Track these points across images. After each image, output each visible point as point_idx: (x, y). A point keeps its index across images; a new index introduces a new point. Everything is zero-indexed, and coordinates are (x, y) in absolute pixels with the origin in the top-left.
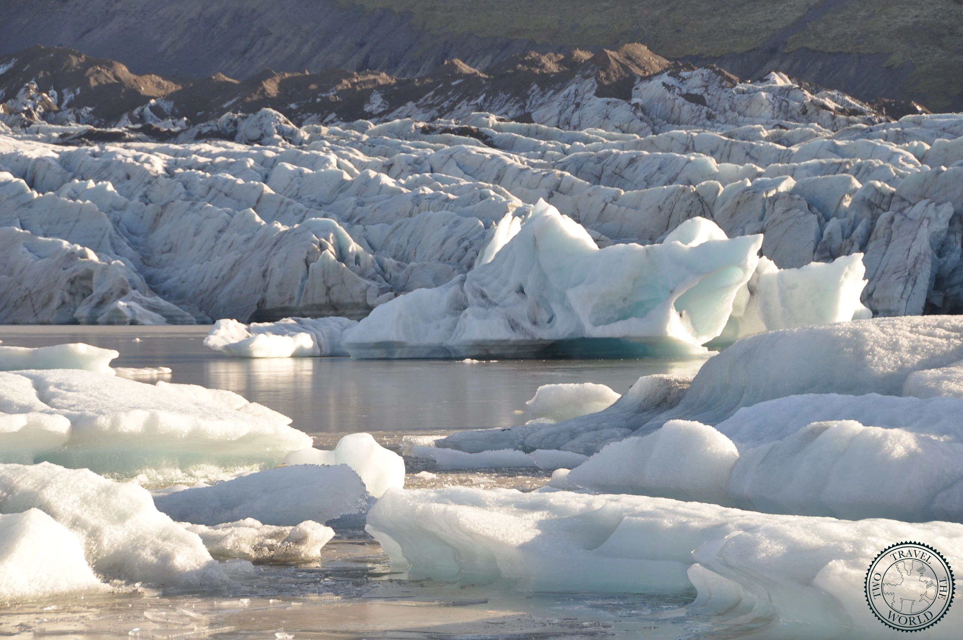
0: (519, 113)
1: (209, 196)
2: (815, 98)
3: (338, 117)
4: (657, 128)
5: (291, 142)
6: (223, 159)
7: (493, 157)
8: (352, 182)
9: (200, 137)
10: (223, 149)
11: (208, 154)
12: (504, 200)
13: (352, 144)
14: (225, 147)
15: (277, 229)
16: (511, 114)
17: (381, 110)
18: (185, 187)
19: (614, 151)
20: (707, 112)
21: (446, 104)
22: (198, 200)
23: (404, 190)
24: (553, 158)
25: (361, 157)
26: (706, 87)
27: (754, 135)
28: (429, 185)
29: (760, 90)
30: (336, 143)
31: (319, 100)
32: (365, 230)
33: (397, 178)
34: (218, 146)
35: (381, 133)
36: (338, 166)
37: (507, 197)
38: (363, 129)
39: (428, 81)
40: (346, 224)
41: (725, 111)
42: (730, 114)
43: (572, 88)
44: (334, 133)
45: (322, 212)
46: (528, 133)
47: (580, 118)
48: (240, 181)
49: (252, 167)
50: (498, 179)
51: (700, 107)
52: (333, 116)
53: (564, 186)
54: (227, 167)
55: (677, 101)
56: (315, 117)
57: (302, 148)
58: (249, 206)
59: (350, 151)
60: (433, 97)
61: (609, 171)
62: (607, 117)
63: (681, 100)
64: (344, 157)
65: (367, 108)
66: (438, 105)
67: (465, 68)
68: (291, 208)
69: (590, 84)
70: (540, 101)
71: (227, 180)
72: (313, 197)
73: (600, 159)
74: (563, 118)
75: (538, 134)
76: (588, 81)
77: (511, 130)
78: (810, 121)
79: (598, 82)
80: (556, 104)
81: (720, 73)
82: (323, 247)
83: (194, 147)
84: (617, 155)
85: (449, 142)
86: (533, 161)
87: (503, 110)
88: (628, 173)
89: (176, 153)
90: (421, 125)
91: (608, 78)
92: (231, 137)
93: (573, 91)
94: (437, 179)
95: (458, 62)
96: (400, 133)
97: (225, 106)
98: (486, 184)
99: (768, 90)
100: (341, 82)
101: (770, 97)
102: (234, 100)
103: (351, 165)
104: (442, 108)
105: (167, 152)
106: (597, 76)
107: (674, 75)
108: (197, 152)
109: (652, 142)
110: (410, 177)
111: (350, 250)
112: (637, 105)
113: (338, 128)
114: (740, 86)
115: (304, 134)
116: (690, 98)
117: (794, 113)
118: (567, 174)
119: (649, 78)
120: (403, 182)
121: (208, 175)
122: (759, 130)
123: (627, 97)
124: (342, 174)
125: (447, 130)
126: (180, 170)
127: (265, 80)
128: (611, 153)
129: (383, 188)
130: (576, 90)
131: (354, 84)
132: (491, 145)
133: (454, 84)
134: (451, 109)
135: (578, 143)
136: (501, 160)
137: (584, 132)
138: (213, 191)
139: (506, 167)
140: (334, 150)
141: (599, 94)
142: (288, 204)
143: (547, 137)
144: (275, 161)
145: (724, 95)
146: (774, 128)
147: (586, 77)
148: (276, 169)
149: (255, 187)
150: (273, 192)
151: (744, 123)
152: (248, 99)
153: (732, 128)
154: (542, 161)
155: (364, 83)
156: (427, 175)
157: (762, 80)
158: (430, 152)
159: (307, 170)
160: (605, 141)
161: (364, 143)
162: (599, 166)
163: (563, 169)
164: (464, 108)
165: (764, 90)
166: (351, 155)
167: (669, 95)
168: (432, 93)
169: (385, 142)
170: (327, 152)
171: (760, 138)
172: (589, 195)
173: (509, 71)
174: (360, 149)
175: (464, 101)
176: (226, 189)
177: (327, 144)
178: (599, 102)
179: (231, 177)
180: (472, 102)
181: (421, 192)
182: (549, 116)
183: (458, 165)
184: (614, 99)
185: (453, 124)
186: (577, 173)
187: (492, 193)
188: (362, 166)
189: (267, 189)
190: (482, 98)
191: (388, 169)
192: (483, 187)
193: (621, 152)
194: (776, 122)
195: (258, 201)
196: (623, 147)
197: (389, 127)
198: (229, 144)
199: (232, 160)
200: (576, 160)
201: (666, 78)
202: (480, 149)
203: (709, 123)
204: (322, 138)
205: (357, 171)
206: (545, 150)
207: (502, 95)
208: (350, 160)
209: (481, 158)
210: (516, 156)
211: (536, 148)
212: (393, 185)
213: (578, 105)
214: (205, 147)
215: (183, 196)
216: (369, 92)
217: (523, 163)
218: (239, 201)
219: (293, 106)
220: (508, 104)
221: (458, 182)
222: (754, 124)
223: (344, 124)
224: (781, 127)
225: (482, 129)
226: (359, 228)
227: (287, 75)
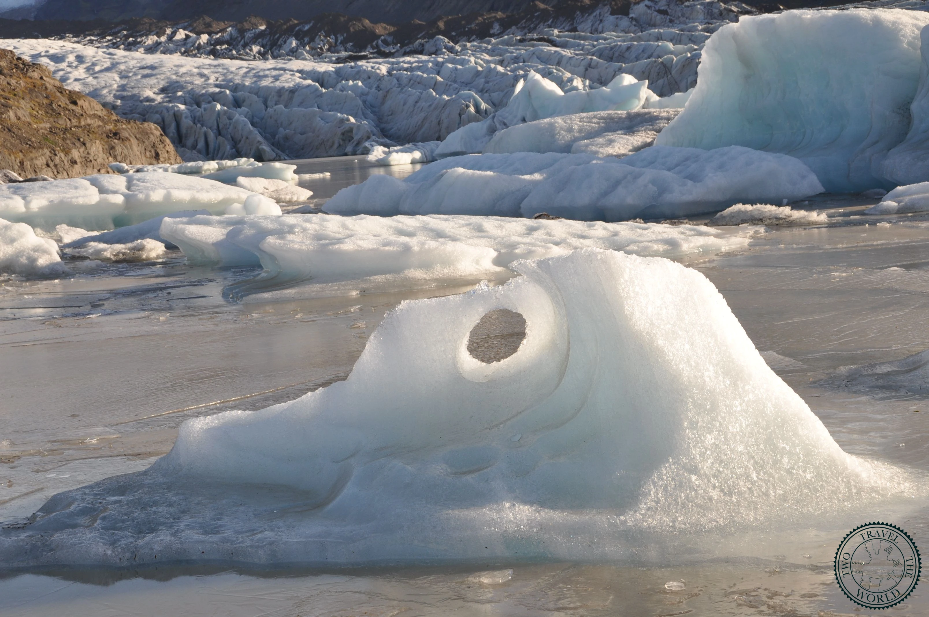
0: (570, 27)
1: (410, 84)
2: (726, 6)
3: (477, 37)
4: (643, 29)
5: (451, 53)
6: (417, 64)
7: (556, 52)
8: (482, 71)
9: (405, 54)
10: (417, 59)
11: (409, 63)
12: (561, 74)
13: (483, 51)
14: (418, 58)
15: (444, 99)
16: (566, 28)
17: (499, 32)
18: (398, 80)
19: (619, 43)
20: (670, 19)
21: (532, 26)
22: (404, 87)
23: (509, 73)
24: (588, 50)
25: (487, 57)
26: (668, 5)
27: (694, 29)
28: (522, 69)
29: (697, 5)
30: (475, 51)
31: (467, 29)
32: (490, 96)
33: (505, 68)
34: (414, 58)
35: (498, 44)
36: (476, 63)
37: (563, 73)
38: (489, 43)
39: (522, 14)
40: (480, 94)
41: (679, 17)
42: (682, 19)
43: (598, 12)
44: (474, 46)
45: (468, 88)
46: (574, 38)
47: (603, 28)
48: (425, 75)
49: (431, 68)
50: (559, 64)
51: (666, 16)
52: (474, 37)
53: (593, 64)
54: (418, 68)
55: (653, 14)
56: (465, 38)
57: (457, 56)
58: (430, 88)
59: (482, 55)
60: (525, 22)
61: (616, 54)
62: (617, 26)
63: (655, 13)
64: (478, 58)
65: (492, 32)
66: (528, 26)
67: (542, 6)
68: (451, 87)
69: (607, 9)
70: (581, 20)
71: (418, 75)
72: (462, 80)
73: (612, 48)
74: (594, 28)
75: (580, 38)
76: (606, 7)
77: (566, 36)
78: (724, 19)
79: (611, 7)
80: (589, 21)
82: (468, 106)
83: (402, 59)
84: (621, 45)
85: (533, 46)
86: (577, 52)
87: (562, 27)
88: (627, 55)
89: (393, 63)
90: (518, 38)
91: (616, 4)
92: (421, 53)
93: (598, 13)
94: (526, 66)
95: (538, 3)
96: (508, 43)
97: (419, 36)
98: (551, 67)
100: (477, 19)
101: (702, 8)
102: (423, 33)
103: (482, 62)
104: (530, 28)
105: (388, 63)
106: (611, 4)
108: (404, 62)
109: (639, 37)
110: (512, 66)
111: (482, 107)
112: (632, 18)
113: (475, 43)
115: (458, 48)
116: (660, 12)
117: (716, 15)
118: (595, 58)
120: (508, 69)
121: (409, 73)
122: (697, 26)
123: (627, 14)
124: (477, 67)
125: (532, 40)
126: (395, 72)
127: (439, 21)
128: (617, 45)
129: (498, 73)
130: (600, 13)
131: (484, 19)
132: (555, 45)
133: (536, 15)
134: (535, 28)
135: (601, 41)
136: (560, 53)
137: (604, 35)
138: (412, 82)
139: (562, 56)
140: (473, 55)
141: (612, 14)
142: (450, 85)
143: (584, 39)
144: (443, 63)
145: (678, 9)
146: (705, 24)
147: (605, 5)
148: (443, 67)
149: (432, 78)
150: (442, 80)
151: (689, 23)
152: (431, 32)
153: (683, 26)
154: (582, 52)
155: (490, 18)
156: (521, 64)
158: (523, 52)
159: (459, 67)
160: (615, 38)
161: (488, 50)
162: (611, 52)
163: (593, 55)
164: (542, 27)
165: (699, 4)
166: (482, 57)
167: (649, 11)
168: (524, 21)
169: (500, 48)
170: (469, 56)
171: (698, 30)
172: (606, 68)
173: (564, 6)
174: (487, 54)
175: (542, 24)
176: (418, 80)
177: (470, 52)
178: (612, 18)
179: (420, 73)
180: (546, 24)
181: (518, 73)
182: (586, 28)
183: (537, 58)
184: (620, 16)
185: (535, 36)
186: (600, 57)
187: (555, 71)
188: (488, 62)
189: (439, 79)
190: (550, 21)
191: (501, 63)
192: (550, 68)
193: (623, 44)
194: (706, 21)
195: (435, 85)
196: (624, 41)
197: (502, 40)
198: (420, 56)
199: (421, 64)
200: (600, 49)
202: (548, 48)
203: (671, 24)
204: (468, 49)
205: (485, 65)
206: (584, 45)
207: (561, 19)
208: (482, 60)
209: (549, 52)
210: (568, 51)
211: (579, 45)
212: (503, 71)
213: (601, 21)
214: (408, 59)
215: (397, 86)
216: (492, 23)
217: (571, 54)
218: (425, 86)
219: (454, 34)
220: (565, 23)
221: (537, 66)
222: (694, 23)
223: (479, 41)
224: (709, 23)
225: (551, 37)
226: (487, 95)
227: (450, 17)
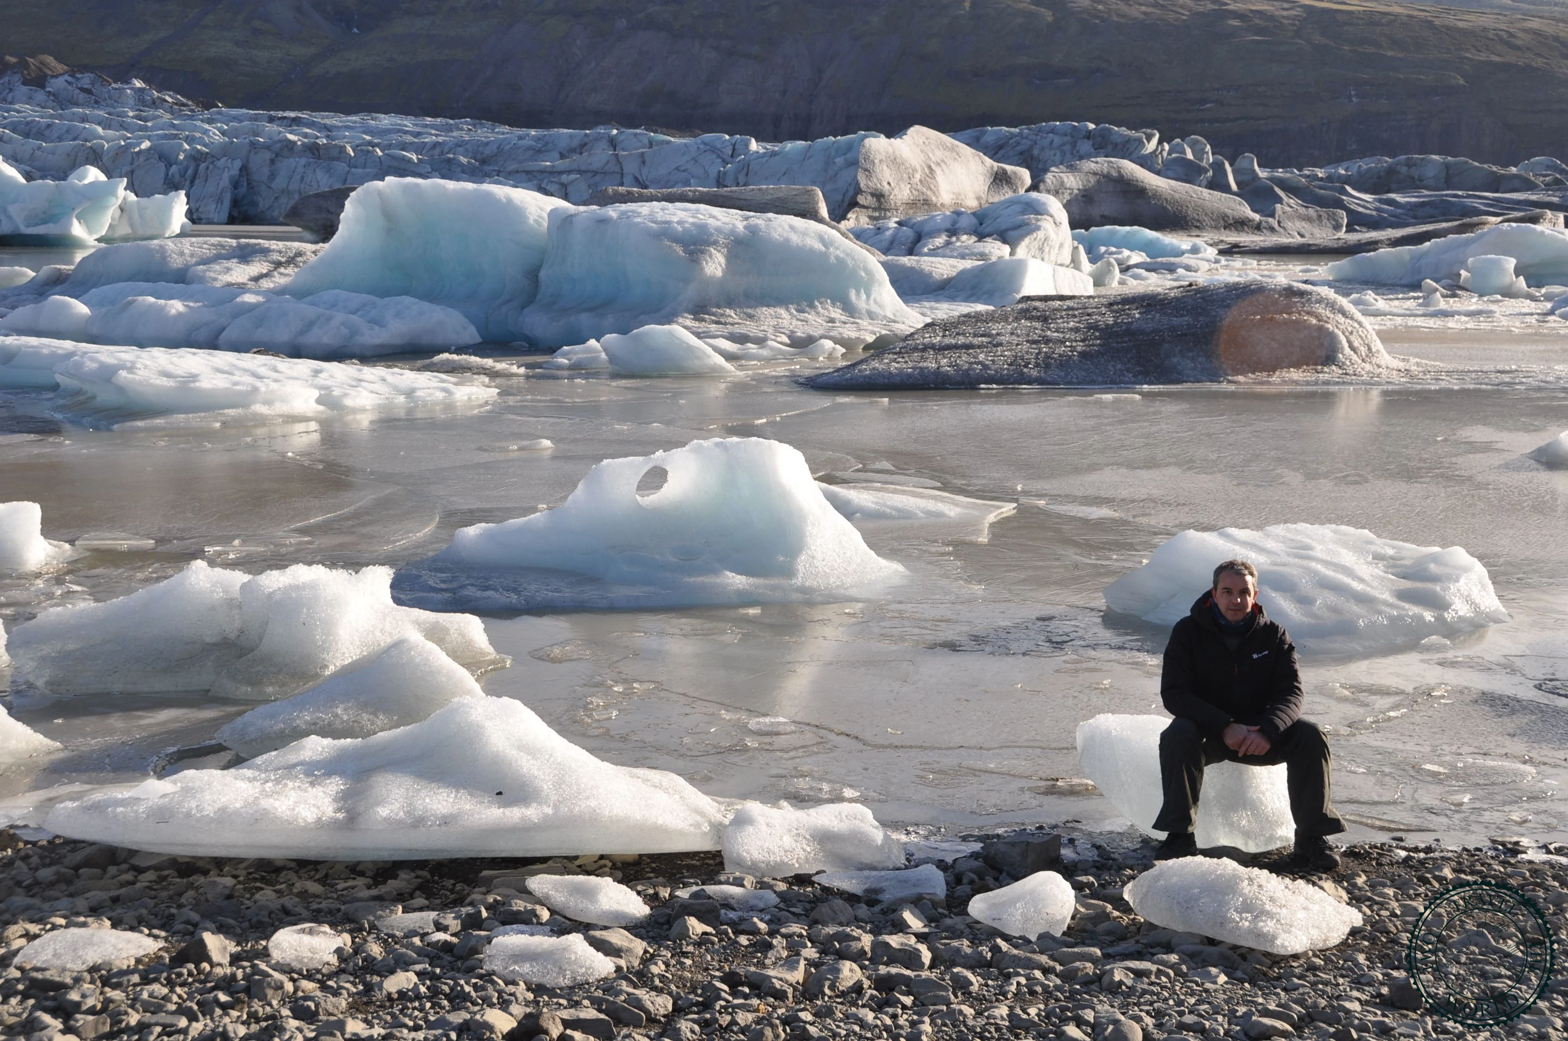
2: (160, 95)
4: (63, 107)
19: (37, 119)
20: (94, 99)
26: (93, 84)
27: (124, 115)
29: (126, 89)
41: (106, 99)
42: (109, 101)
47: (13, 98)
51: (90, 96)
53: (5, 138)
55: (75, 92)
61: (34, 131)
62: (31, 98)
63: (78, 91)
69: (17, 78)
73: (28, 123)
76: (16, 75)
78: (158, 109)
79: (23, 77)
81: (100, 77)
84: (39, 121)
88: (47, 133)
91: (29, 74)
93: (6, 80)
99: (131, 89)
101: (133, 93)
106: (22, 73)
107: (72, 76)
109: (61, 115)
112: (49, 92)
114: (114, 85)
116: (82, 90)
117: (148, 103)
119: (56, 77)
122: (127, 112)
123: (42, 86)
128: (35, 120)
130: (9, 80)
135: (13, 113)
137: (17, 107)
141: (25, 83)
145: (104, 90)
146: (136, 111)
147: (15, 73)
151: (118, 107)
153: (111, 110)
157: (128, 83)
160: (31, 112)
162: (28, 128)
165: (129, 89)
167: (70, 88)
171: (128, 116)
172: (22, 147)
178: (25, 89)
184: (34, 88)
186: (13, 130)
193: (41, 120)
194: (137, 108)
196: (42, 117)
200: (12, 123)
201: (67, 77)
203: (96, 106)
213: (11, 90)
222: (124, 108)
224: (141, 111)
